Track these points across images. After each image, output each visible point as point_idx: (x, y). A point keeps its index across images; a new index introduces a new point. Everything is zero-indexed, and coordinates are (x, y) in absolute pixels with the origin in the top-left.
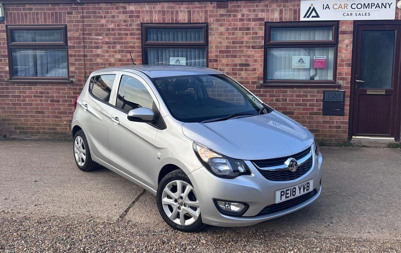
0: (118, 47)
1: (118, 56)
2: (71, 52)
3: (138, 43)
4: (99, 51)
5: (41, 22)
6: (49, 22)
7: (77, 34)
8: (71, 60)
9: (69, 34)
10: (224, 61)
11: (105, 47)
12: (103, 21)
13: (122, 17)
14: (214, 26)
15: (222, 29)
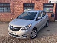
0: (19, 7)
1: (19, 8)
2: (11, 7)
3: (23, 6)
4: (16, 7)
5: (5, 2)
6: (7, 2)
7: (12, 4)
8: (11, 9)
9: (11, 4)
10: (37, 9)
11: (17, 7)
12: (17, 2)
13: (20, 2)
14: (35, 4)
15: (37, 4)
